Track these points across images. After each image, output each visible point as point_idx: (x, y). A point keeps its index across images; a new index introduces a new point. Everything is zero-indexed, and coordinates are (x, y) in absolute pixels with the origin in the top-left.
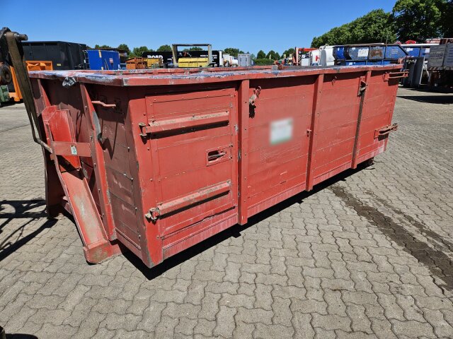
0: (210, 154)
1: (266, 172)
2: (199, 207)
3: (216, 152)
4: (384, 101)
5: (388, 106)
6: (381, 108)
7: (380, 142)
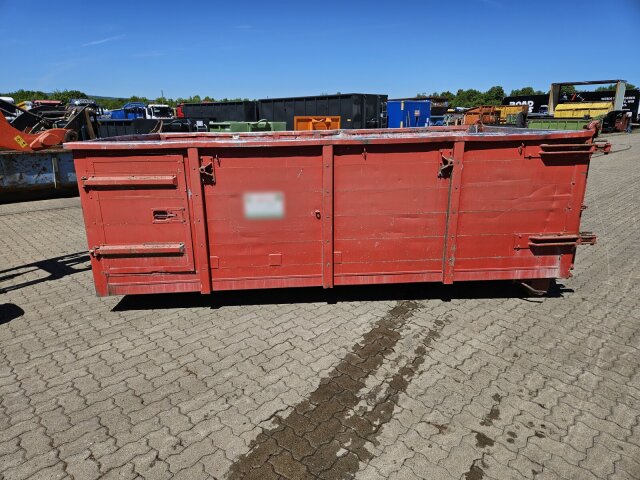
0: (155, 213)
1: (242, 247)
2: (146, 259)
3: (164, 213)
4: (535, 189)
5: (553, 199)
6: (529, 200)
7: (539, 258)
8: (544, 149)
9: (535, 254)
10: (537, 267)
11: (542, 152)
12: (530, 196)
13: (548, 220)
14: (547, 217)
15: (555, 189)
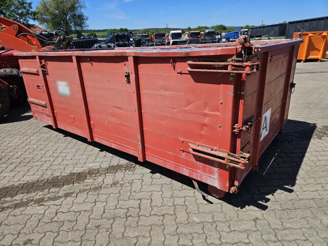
2: (40, 107)
3: (39, 87)
4: (189, 103)
5: (205, 115)
6: (185, 112)
7: (200, 164)
8: (191, 66)
9: (197, 160)
10: (199, 171)
11: (189, 69)
12: (186, 108)
13: (203, 133)
14: (202, 131)
15: (205, 105)
